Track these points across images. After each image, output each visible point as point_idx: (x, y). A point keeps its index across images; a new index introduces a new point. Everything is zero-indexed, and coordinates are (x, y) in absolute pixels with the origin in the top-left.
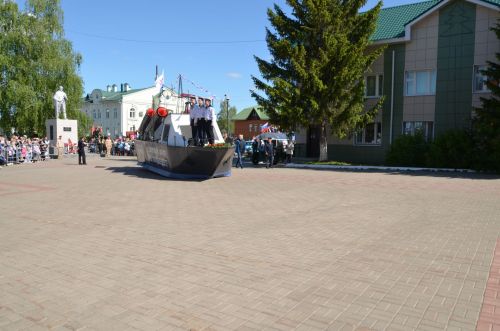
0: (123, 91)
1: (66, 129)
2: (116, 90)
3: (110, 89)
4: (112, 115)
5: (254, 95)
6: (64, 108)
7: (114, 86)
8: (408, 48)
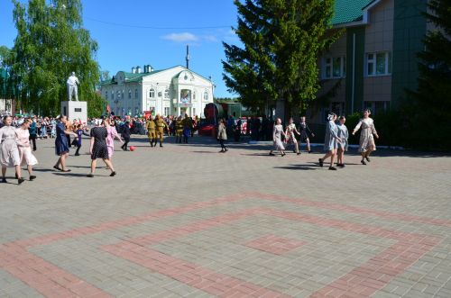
0: (146, 73)
1: (77, 110)
2: (140, 71)
3: (134, 71)
4: (133, 96)
5: (225, 78)
6: (76, 90)
7: (138, 68)
8: (367, 31)
